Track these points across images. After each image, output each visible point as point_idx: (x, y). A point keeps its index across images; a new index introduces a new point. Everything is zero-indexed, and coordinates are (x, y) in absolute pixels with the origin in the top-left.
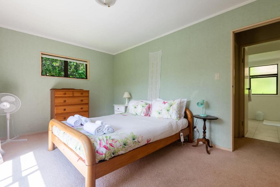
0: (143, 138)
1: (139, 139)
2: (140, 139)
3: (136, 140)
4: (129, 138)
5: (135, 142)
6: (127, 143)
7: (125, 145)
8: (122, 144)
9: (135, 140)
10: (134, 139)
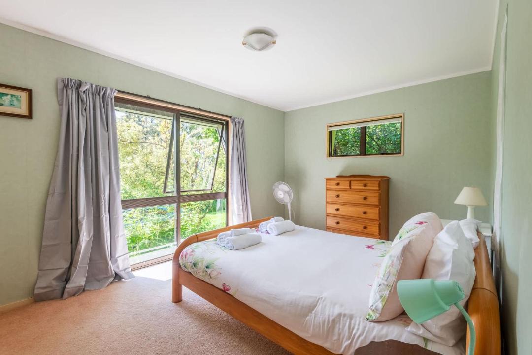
0: (219, 276)
1: (213, 272)
2: (214, 274)
3: (209, 271)
4: (204, 262)
5: (207, 272)
6: (197, 265)
7: (194, 265)
8: (193, 261)
9: (207, 270)
10: (207, 267)
